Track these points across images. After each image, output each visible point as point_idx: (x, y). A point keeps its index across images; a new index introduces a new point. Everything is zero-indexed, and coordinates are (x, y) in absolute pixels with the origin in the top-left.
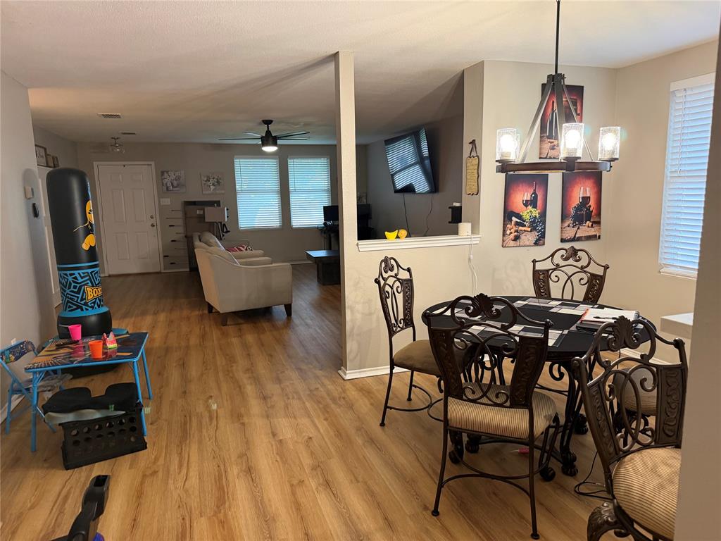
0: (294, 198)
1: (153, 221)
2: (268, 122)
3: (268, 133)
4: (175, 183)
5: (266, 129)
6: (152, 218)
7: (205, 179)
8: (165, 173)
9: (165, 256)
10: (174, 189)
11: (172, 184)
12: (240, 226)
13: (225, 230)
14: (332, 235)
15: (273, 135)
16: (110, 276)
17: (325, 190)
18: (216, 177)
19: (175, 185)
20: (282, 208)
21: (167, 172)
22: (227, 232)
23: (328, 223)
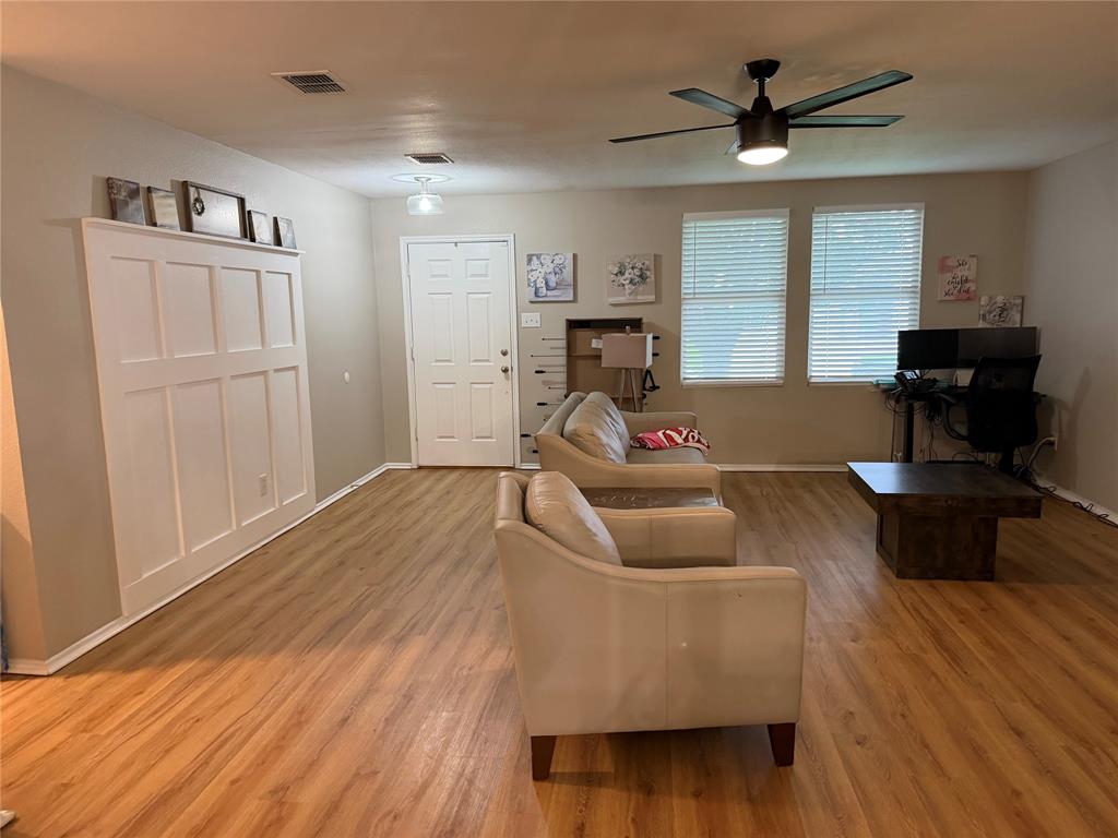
0: (818, 311)
1: (506, 362)
2: (762, 69)
3: (762, 102)
4: (553, 280)
5: (756, 94)
6: (505, 354)
7: (616, 270)
8: (534, 258)
9: (522, 436)
10: (549, 293)
11: (546, 283)
12: (682, 376)
13: (649, 384)
14: (917, 405)
15: (776, 106)
16: (420, 468)
17: (905, 291)
18: (639, 265)
19: (552, 284)
20: (787, 329)
21: (539, 257)
22: (654, 388)
23: (909, 375)
